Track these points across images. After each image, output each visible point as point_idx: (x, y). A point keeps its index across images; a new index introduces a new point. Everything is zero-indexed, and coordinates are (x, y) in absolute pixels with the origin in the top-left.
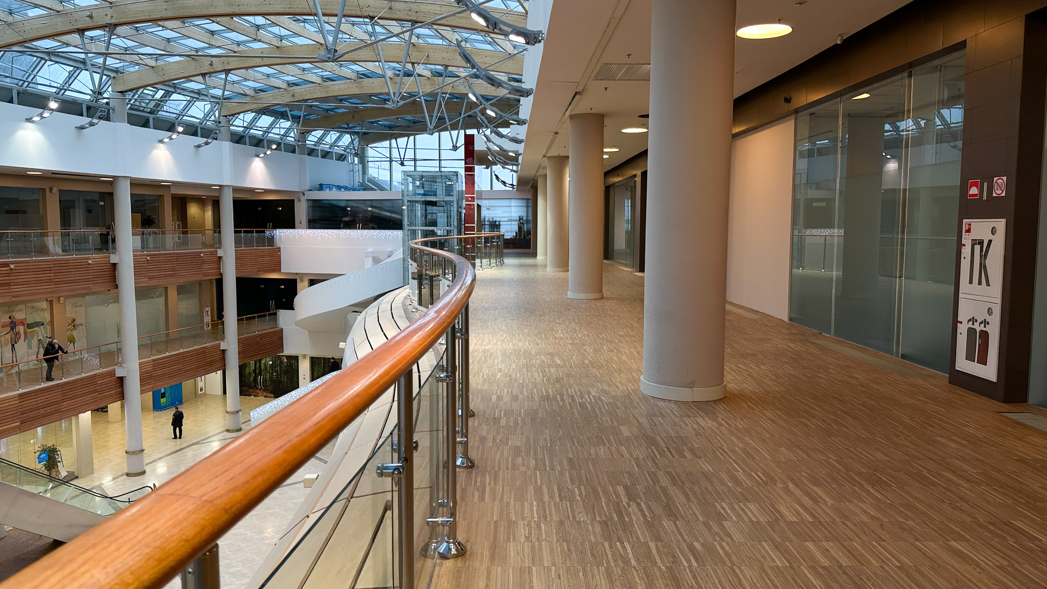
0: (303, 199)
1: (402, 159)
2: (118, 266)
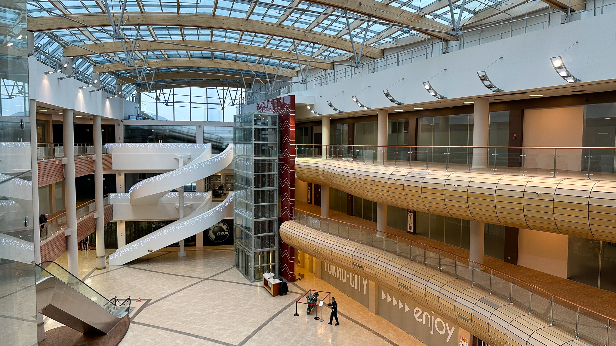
0: (122, 124)
1: (167, 101)
2: (66, 166)
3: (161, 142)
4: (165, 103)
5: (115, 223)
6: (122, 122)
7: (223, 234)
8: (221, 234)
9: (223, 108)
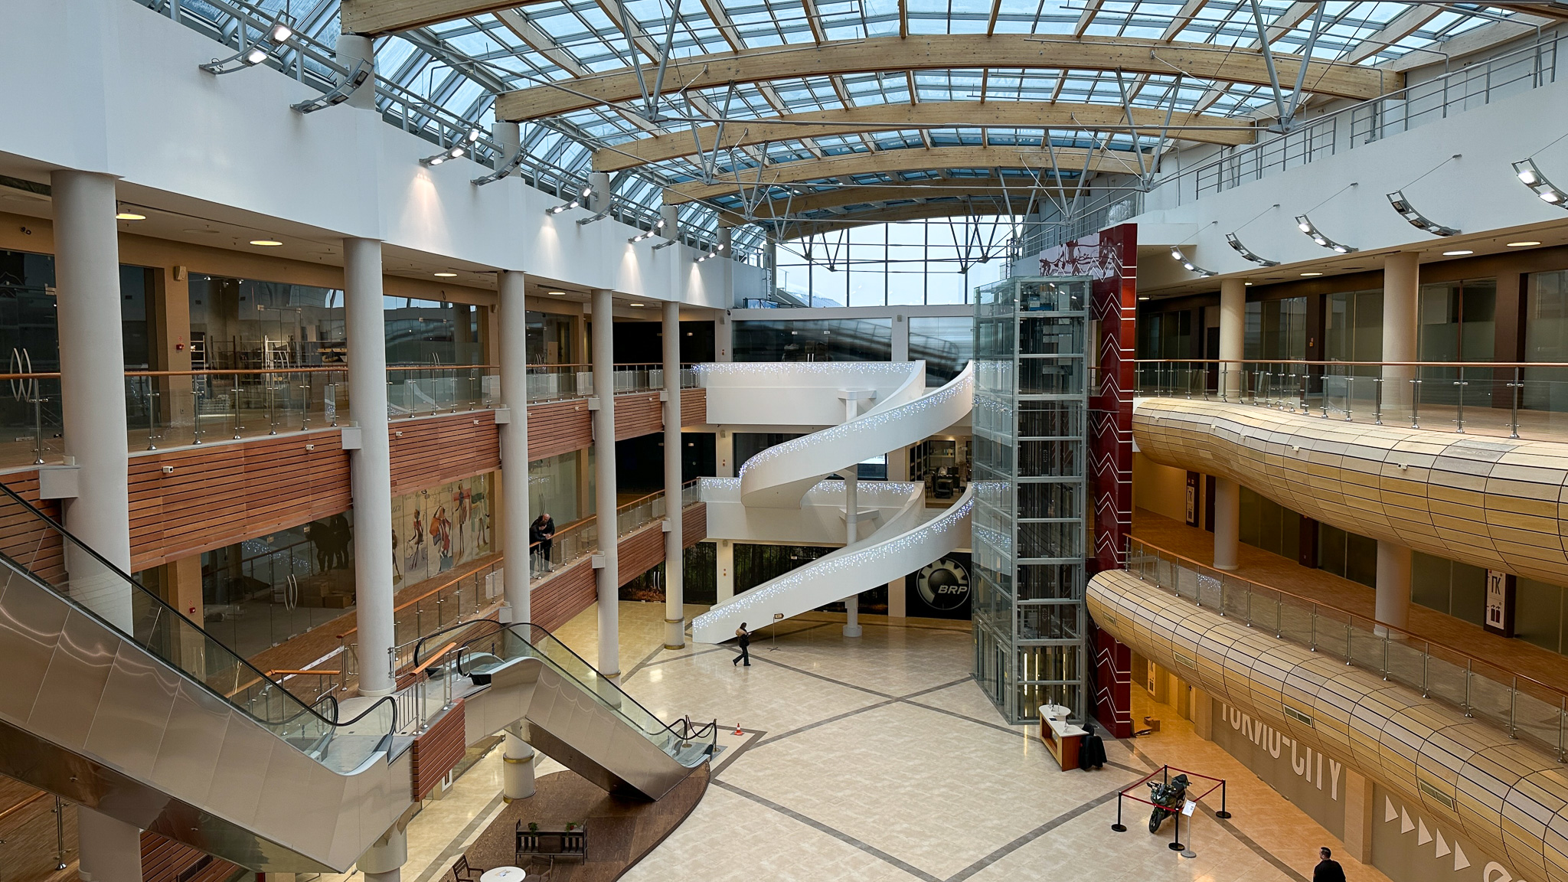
0: (728, 320)
1: (832, 262)
2: (597, 413)
3: (810, 361)
4: (829, 266)
5: (713, 546)
6: (729, 314)
7: (953, 589)
8: (948, 590)
9: (964, 270)
